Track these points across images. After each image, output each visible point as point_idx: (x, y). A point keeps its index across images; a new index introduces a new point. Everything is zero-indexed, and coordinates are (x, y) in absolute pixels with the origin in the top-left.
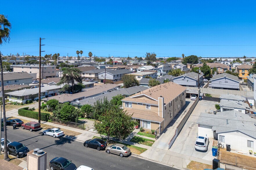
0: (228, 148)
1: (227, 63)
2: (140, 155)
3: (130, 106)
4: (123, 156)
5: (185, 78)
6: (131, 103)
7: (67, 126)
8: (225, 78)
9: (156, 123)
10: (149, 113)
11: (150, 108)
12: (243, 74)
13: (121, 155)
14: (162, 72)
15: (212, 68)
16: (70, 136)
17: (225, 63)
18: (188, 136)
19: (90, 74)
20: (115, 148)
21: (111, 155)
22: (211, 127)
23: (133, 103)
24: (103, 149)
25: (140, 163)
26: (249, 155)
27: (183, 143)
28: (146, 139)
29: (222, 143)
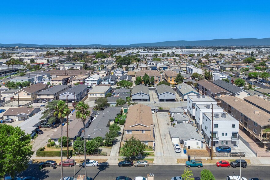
0: (189, 147)
1: (152, 63)
2: (153, 163)
3: (130, 132)
4: (146, 166)
5: (141, 94)
6: (131, 131)
7: (91, 156)
8: (167, 92)
9: (152, 141)
10: (144, 135)
11: (144, 132)
12: (171, 80)
13: (145, 166)
14: (110, 81)
15: (150, 77)
16: (103, 163)
17: (151, 63)
18: (167, 145)
19: (47, 95)
20: (141, 163)
21: (139, 167)
22: (179, 138)
23: (132, 131)
24: (132, 165)
25: (157, 167)
26: (198, 149)
27: (167, 149)
28: (149, 153)
29: (186, 146)
